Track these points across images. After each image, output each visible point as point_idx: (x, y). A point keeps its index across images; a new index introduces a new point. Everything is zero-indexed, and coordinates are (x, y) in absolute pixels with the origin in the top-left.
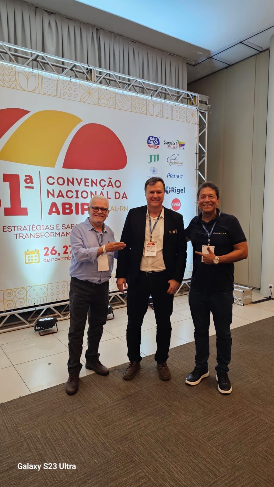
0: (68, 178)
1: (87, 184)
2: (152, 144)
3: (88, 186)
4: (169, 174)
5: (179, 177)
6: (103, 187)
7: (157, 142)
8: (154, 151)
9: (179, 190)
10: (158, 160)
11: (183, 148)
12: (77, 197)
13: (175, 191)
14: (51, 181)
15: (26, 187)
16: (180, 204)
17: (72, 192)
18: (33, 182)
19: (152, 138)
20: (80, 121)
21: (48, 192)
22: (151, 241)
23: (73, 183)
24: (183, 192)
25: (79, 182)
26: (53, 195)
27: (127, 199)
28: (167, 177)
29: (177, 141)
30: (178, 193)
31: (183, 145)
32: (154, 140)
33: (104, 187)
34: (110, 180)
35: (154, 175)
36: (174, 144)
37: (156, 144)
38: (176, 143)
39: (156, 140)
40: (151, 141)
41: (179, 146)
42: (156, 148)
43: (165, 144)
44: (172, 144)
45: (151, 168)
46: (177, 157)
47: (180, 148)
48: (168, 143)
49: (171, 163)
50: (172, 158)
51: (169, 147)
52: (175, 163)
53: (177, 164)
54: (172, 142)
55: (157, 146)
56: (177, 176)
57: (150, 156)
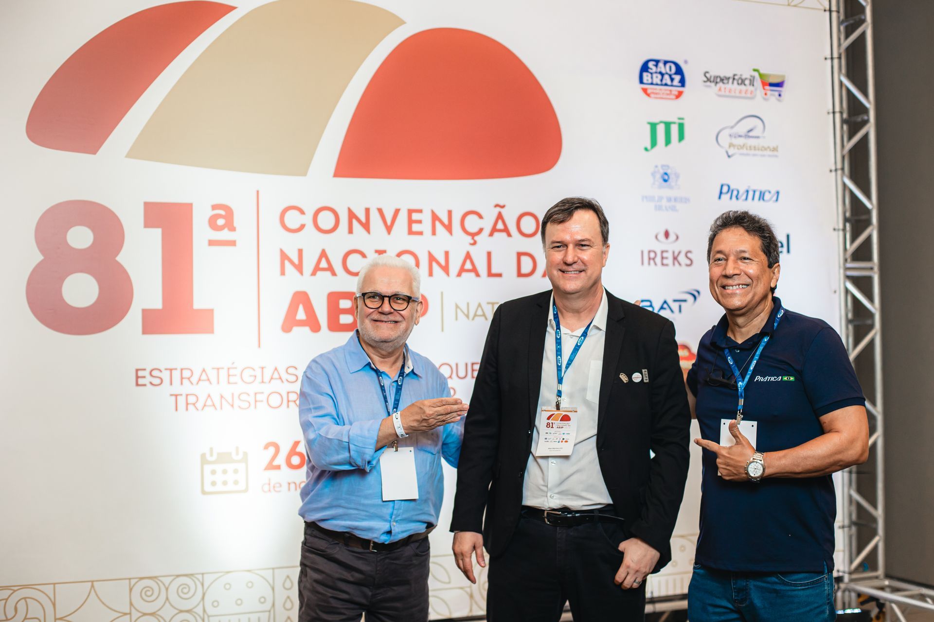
0: (350, 211)
1: (416, 227)
2: (657, 84)
3: (421, 233)
4: (725, 189)
5: (767, 196)
6: (473, 235)
7: (677, 78)
8: (665, 110)
10: (681, 137)
11: (780, 95)
14: (293, 218)
15: (212, 243)
17: (364, 256)
18: (235, 224)
19: (656, 66)
20: (398, 22)
21: (284, 256)
22: (558, 407)
23: (366, 226)
25: (389, 222)
26: (299, 268)
28: (720, 198)
29: (755, 70)
31: (780, 85)
32: (663, 71)
33: (476, 238)
34: (500, 212)
35: (666, 192)
36: (742, 82)
37: (672, 86)
38: (750, 80)
39: (670, 70)
40: (651, 74)
41: (764, 89)
42: (674, 97)
43: (708, 83)
44: (735, 82)
45: (656, 167)
46: (755, 127)
47: (766, 94)
48: (719, 79)
49: (732, 149)
50: (734, 130)
51: (723, 93)
52: (747, 149)
53: (757, 152)
54: (734, 75)
55: (678, 91)
56: (757, 194)
57: (649, 125)
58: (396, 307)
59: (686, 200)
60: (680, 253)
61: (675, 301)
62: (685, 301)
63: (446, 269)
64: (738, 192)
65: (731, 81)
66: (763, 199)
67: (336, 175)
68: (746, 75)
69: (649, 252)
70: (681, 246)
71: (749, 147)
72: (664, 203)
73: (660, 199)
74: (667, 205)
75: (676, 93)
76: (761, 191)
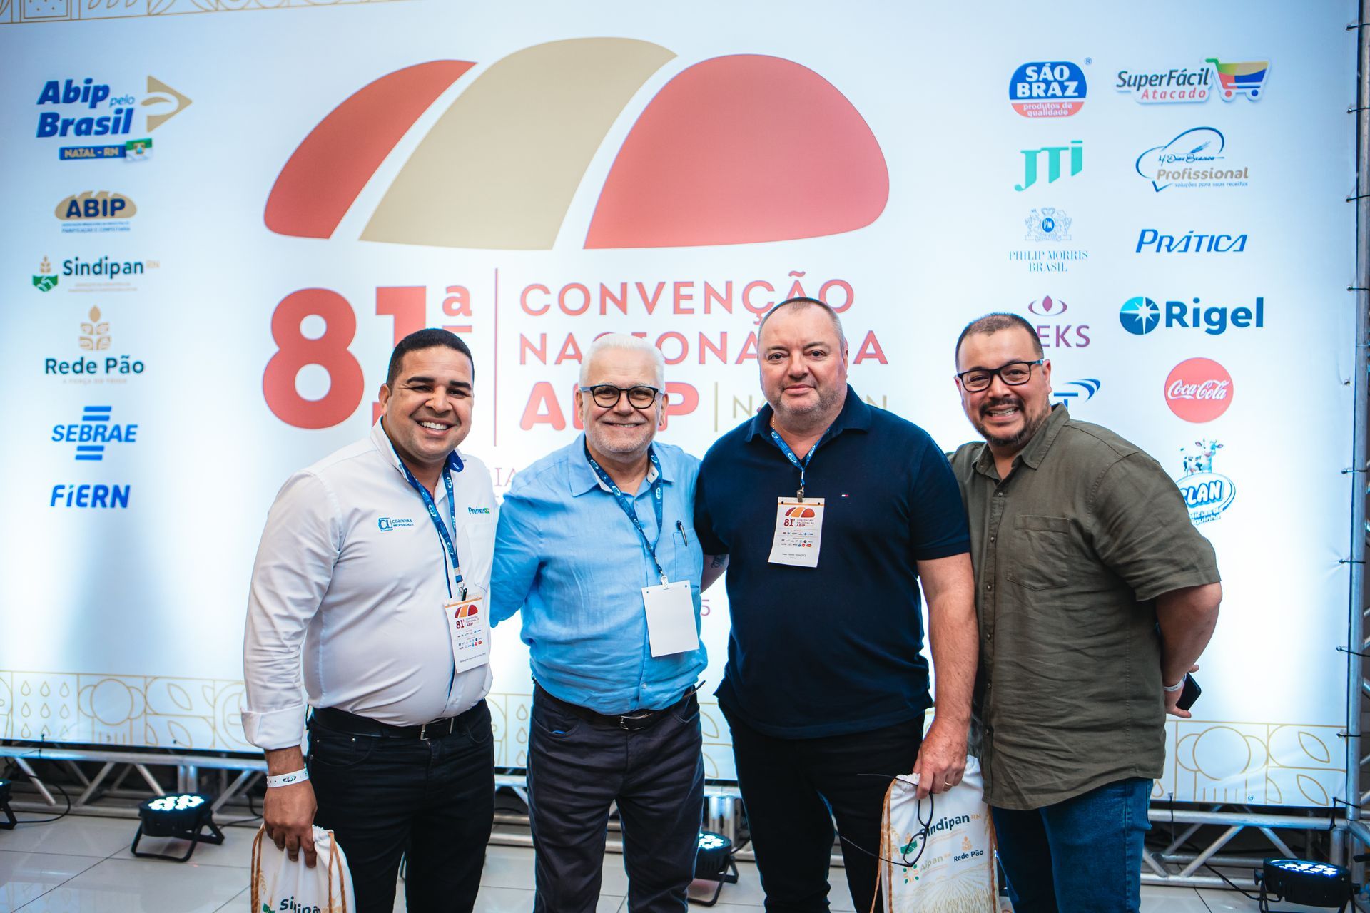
0: (603, 287)
1: (684, 304)
2: (1039, 97)
3: (691, 311)
4: (1148, 237)
5: (1224, 243)
6: (758, 312)
7: (1073, 85)
8: (1051, 131)
9: (1223, 312)
10: (1076, 167)
11: (1255, 93)
13: (1188, 318)
14: (536, 300)
16: (1229, 389)
19: (1039, 72)
21: (525, 342)
23: (622, 305)
24: (1253, 321)
25: (650, 298)
26: (542, 355)
27: (883, 361)
28: (1139, 250)
29: (1208, 61)
30: (1209, 331)
31: (1255, 78)
32: (1050, 77)
34: (797, 283)
35: (1049, 244)
36: (1187, 80)
37: (1064, 97)
38: (1201, 76)
39: (1062, 75)
40: (1030, 84)
41: (1225, 86)
42: (1066, 112)
43: (1126, 88)
44: (1173, 81)
45: (1034, 211)
46: (1206, 144)
47: (1228, 94)
48: (1143, 80)
49: (1163, 178)
50: (1168, 152)
51: (1151, 99)
52: (1189, 178)
53: (1208, 180)
54: (1171, 72)
55: (1073, 104)
56: (1206, 242)
57: (1024, 155)
58: (637, 404)
59: (1081, 255)
60: (1068, 328)
62: (1076, 395)
63: (722, 354)
64: (1172, 239)
65: (1165, 80)
66: (1216, 249)
67: (586, 247)
68: (1194, 68)
70: (1071, 319)
71: (1195, 174)
72: (1045, 259)
73: (1039, 255)
74: (1051, 262)
75: (1070, 106)
76: (1212, 237)
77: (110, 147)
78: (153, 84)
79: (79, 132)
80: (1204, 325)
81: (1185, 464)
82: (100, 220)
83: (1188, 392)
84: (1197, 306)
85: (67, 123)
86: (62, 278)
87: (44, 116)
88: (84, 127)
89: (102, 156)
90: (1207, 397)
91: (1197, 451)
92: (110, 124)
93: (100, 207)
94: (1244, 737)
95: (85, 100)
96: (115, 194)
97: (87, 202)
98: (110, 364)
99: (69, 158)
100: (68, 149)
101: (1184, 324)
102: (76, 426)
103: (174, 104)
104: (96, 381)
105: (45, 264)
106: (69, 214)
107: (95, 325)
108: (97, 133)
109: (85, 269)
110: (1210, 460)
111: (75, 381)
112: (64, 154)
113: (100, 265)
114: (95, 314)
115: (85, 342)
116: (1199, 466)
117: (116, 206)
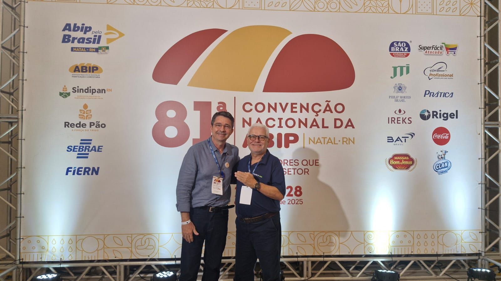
0: (269, 104)
1: (294, 110)
2: (397, 51)
3: (296, 112)
4: (427, 92)
5: (447, 95)
6: (317, 112)
7: (407, 48)
8: (401, 61)
9: (447, 114)
10: (408, 72)
11: (454, 53)
12: (280, 126)
13: (438, 116)
14: (248, 107)
16: (449, 136)
17: (274, 120)
19: (397, 44)
20: (289, 33)
21: (244, 120)
23: (275, 110)
24: (455, 117)
25: (284, 108)
27: (353, 127)
28: (425, 96)
29: (443, 43)
30: (444, 119)
31: (455, 49)
32: (401, 46)
34: (328, 104)
35: (400, 94)
36: (437, 48)
37: (404, 52)
38: (441, 47)
39: (404, 45)
40: (395, 47)
41: (447, 51)
42: (405, 56)
43: (421, 50)
44: (433, 49)
45: (396, 84)
46: (442, 67)
47: (448, 53)
48: (426, 48)
49: (431, 76)
50: (432, 68)
51: (427, 53)
52: (438, 76)
53: (443, 77)
54: (433, 46)
55: (407, 53)
56: (442, 94)
57: (393, 68)
59: (410, 97)
60: (406, 118)
61: (403, 137)
62: (408, 137)
63: (306, 125)
64: (433, 93)
65: (431, 48)
66: (445, 96)
67: (263, 91)
68: (439, 45)
69: (392, 118)
70: (406, 116)
71: (439, 75)
72: (399, 99)
73: (397, 97)
74: (400, 99)
75: (406, 54)
76: (444, 93)
77: (92, 48)
78: (109, 27)
79: (79, 42)
80: (442, 118)
81: (438, 157)
82: (88, 73)
83: (438, 137)
84: (440, 112)
85: (74, 39)
86: (72, 93)
87: (65, 36)
88: (81, 40)
89: (89, 51)
90: (443, 138)
91: (441, 153)
92: (92, 40)
93: (88, 69)
94: (455, 234)
95: (82, 31)
96: (94, 65)
97: (82, 67)
98: (91, 124)
99: (75, 51)
100: (75, 48)
101: (437, 118)
102: (78, 146)
103: (117, 35)
104: (86, 130)
105: (65, 88)
106: (75, 71)
107: (85, 111)
108: (86, 43)
109: (82, 90)
110: (445, 156)
111: (77, 130)
112: (72, 49)
113: (88, 89)
114: (85, 106)
115: (81, 116)
116: (442, 157)
117: (94, 69)
